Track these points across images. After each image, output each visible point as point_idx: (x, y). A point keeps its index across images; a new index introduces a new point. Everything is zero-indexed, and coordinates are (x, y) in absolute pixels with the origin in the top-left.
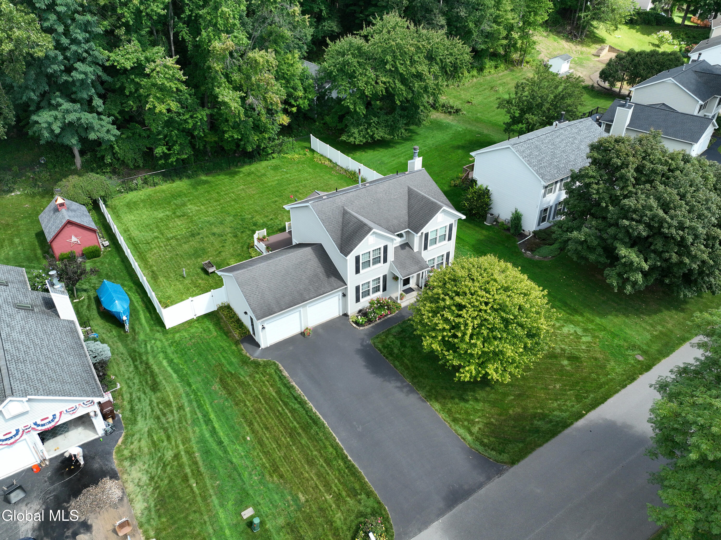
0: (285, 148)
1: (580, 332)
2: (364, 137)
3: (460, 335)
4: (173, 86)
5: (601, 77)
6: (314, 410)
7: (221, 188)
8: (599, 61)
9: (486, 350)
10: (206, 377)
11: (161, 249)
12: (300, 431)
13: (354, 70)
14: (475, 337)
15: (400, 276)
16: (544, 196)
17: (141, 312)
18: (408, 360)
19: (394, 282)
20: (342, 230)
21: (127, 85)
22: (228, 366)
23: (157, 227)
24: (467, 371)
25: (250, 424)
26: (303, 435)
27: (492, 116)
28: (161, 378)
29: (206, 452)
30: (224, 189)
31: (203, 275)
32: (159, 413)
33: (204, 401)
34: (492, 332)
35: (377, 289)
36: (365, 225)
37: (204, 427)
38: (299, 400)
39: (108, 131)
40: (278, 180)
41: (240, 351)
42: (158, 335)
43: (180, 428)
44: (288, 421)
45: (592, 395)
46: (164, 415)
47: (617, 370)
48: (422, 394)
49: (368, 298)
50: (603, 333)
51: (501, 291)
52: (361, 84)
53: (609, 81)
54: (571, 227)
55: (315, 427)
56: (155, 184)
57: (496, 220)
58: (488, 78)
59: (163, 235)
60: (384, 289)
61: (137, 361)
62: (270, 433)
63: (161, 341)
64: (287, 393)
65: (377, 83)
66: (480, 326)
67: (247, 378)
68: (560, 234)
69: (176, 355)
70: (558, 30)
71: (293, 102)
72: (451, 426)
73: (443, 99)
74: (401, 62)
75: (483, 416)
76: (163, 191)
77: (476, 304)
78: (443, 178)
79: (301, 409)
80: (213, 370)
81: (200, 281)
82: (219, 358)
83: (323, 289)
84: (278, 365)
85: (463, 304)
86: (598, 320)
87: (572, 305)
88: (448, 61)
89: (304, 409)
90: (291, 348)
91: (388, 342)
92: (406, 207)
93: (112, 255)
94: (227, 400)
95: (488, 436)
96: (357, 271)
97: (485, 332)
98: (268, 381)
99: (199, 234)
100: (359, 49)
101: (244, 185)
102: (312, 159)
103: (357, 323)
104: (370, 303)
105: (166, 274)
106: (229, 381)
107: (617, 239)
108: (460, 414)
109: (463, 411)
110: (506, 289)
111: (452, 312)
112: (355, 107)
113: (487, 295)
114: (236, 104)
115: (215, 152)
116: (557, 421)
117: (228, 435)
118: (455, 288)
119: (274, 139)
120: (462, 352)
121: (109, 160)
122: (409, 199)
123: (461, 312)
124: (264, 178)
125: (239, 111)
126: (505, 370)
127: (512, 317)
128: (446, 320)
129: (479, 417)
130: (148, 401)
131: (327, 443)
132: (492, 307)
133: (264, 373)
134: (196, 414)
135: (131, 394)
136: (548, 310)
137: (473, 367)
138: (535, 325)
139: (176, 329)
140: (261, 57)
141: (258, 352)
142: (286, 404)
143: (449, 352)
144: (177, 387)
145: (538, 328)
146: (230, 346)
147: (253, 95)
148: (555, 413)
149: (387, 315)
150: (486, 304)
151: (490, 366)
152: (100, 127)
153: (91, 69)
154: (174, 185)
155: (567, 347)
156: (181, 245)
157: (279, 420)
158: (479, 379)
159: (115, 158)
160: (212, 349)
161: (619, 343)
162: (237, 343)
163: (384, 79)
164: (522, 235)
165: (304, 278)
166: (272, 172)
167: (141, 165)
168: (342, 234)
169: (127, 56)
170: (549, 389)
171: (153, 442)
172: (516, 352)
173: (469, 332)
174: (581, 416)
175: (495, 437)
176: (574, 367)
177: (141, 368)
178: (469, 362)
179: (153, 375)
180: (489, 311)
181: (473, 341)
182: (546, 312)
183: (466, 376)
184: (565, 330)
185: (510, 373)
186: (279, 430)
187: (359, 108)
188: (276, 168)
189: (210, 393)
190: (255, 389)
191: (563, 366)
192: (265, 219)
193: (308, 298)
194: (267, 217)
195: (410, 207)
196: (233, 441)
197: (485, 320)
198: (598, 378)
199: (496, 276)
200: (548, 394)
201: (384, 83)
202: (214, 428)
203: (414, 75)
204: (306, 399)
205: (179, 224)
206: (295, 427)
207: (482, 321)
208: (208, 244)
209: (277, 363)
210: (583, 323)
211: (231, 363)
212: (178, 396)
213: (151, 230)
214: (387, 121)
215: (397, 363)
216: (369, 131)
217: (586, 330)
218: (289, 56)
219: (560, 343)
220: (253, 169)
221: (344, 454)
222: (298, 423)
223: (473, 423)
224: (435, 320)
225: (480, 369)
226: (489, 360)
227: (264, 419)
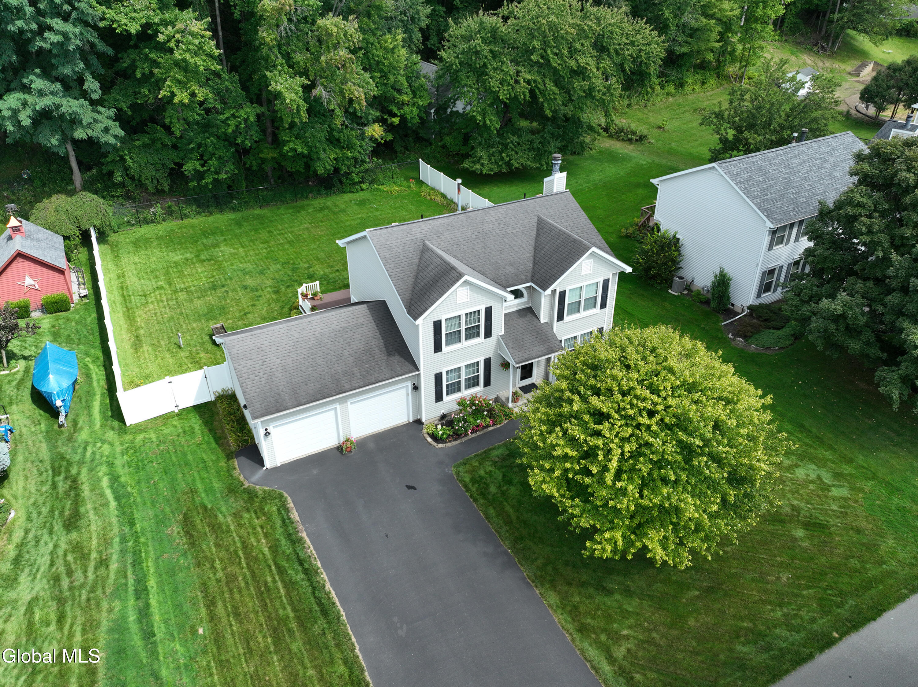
0: (381, 176)
1: (827, 478)
2: (496, 163)
3: (594, 470)
4: (199, 62)
5: (862, 98)
6: (328, 587)
7: (276, 226)
8: (858, 82)
9: (645, 502)
10: (163, 511)
11: (161, 305)
12: (294, 625)
13: (484, 63)
14: (625, 476)
15: (512, 362)
16: (770, 248)
17: (98, 397)
18: (513, 507)
19: (503, 372)
20: (417, 277)
21: (138, 63)
22: (203, 495)
23: (167, 273)
24: (608, 540)
25: (211, 604)
26: (297, 634)
27: (693, 147)
28: (89, 506)
29: (119, 652)
30: (280, 227)
31: (210, 346)
32: (62, 569)
33: (147, 553)
34: (660, 468)
35: (473, 382)
36: (453, 268)
37: (131, 602)
38: (306, 566)
39: (106, 130)
40: (362, 219)
41: (230, 469)
42: (111, 435)
43: (88, 600)
44: (277, 604)
45: (851, 602)
46: (70, 573)
47: (902, 556)
48: (526, 572)
49: (457, 396)
50: (870, 483)
51: (681, 391)
52: (494, 84)
53: (875, 103)
54: (817, 295)
55: (321, 621)
56: (183, 217)
57: (688, 287)
58: (691, 97)
59: (170, 285)
60: (487, 383)
61: (59, 474)
62: (241, 623)
63: (111, 444)
64: (288, 552)
65: (517, 82)
66: (635, 455)
67: (229, 519)
68: (796, 306)
69: (127, 470)
70: (798, 41)
71: (395, 110)
72: (573, 640)
73: (620, 121)
74: (555, 50)
75: (637, 625)
76: (193, 227)
77: (631, 412)
78: (609, 226)
79: (305, 584)
80: (179, 500)
81: (202, 355)
82: (194, 480)
83: (376, 375)
84: (286, 500)
85: (605, 410)
86: (860, 459)
87: (814, 430)
88: (627, 53)
89: (311, 584)
90: (315, 472)
91: (482, 472)
92: (531, 248)
93: (86, 309)
94: (185, 554)
95: (643, 667)
96: (438, 348)
97: (645, 469)
98: (262, 527)
99: (223, 286)
100: (494, 31)
101: (310, 223)
102: (418, 194)
103: (434, 437)
104: (459, 404)
105: (156, 342)
106: (198, 522)
107: (903, 314)
108: (594, 618)
109: (599, 613)
110: (691, 388)
111: (584, 426)
112: (484, 118)
113: (654, 397)
114: (293, 95)
115: (279, 178)
116: (781, 649)
117: (166, 622)
118: (592, 381)
119: (363, 162)
120: (599, 503)
121: (120, 179)
122: (538, 235)
123: (600, 427)
124: (342, 216)
125: (298, 106)
126: (681, 543)
127: (698, 442)
128: (572, 441)
129: (630, 627)
130: (51, 546)
131: (338, 655)
132: (662, 420)
133: (260, 512)
134: (126, 577)
135: (27, 532)
136: (771, 435)
137: (618, 535)
138: (745, 461)
139: (140, 428)
140: (336, 26)
141: (260, 474)
142: (281, 571)
143: (573, 500)
144: (110, 524)
145: (751, 467)
146: (217, 460)
147: (322, 84)
148: (777, 631)
149: (488, 426)
150: (651, 414)
151: (652, 533)
152: (92, 121)
153: (77, 30)
154: (211, 219)
155: (802, 505)
156: (191, 301)
157: (263, 600)
158: (630, 557)
159: (127, 175)
160: (187, 464)
161: (902, 504)
162: (229, 456)
163: (528, 76)
164: (729, 312)
165: (346, 353)
166: (356, 207)
167: (167, 189)
168: (415, 283)
169: (134, 15)
170: (767, 583)
171: (30, 625)
172: (705, 511)
173: (614, 465)
174: (830, 643)
175: (658, 672)
176: (816, 541)
177: (62, 486)
178: (612, 522)
179: (77, 502)
180: (654, 428)
181: (619, 485)
182: (768, 438)
183: (604, 549)
184: (800, 473)
185: (693, 552)
186: (257, 621)
187: (490, 120)
188: (362, 203)
189: (161, 540)
190: (237, 539)
191: (794, 540)
192: (327, 271)
193: (347, 387)
194: (332, 266)
195: (537, 248)
196: (172, 634)
197: (648, 445)
198: (864, 568)
199: (672, 362)
200: (766, 591)
201: (528, 82)
202: (147, 605)
203: (575, 71)
204: (319, 564)
205: (200, 270)
206: (288, 617)
207: (640, 446)
208: (232, 300)
209: (286, 495)
210: (833, 462)
211: (209, 490)
212: (106, 542)
213: (156, 277)
214: (532, 142)
215: (492, 511)
216: (504, 155)
217: (838, 476)
218: (388, 37)
219: (789, 495)
220: (329, 203)
221: (364, 679)
222: (294, 610)
223: (617, 638)
224: (551, 439)
225: (633, 537)
226: (650, 522)
227: (237, 596)
